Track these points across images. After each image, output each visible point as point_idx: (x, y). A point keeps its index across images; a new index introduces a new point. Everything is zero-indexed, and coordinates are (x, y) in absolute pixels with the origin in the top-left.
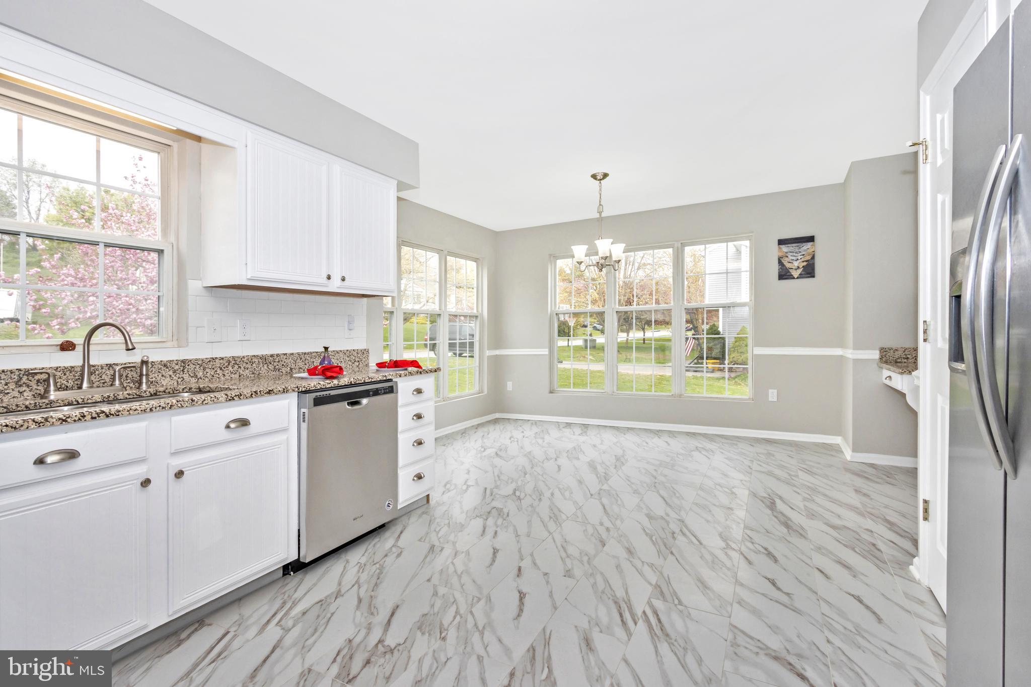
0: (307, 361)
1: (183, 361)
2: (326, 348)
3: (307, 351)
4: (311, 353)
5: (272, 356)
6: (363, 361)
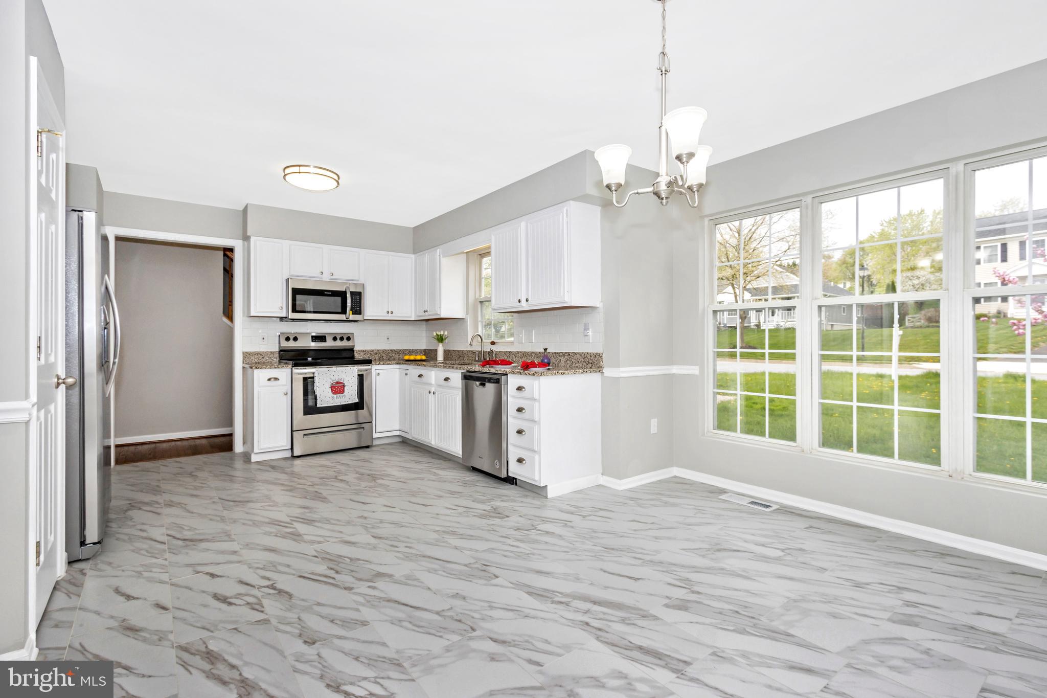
0: (557, 359)
1: (510, 352)
2: (545, 350)
3: (557, 352)
4: (559, 353)
5: (540, 353)
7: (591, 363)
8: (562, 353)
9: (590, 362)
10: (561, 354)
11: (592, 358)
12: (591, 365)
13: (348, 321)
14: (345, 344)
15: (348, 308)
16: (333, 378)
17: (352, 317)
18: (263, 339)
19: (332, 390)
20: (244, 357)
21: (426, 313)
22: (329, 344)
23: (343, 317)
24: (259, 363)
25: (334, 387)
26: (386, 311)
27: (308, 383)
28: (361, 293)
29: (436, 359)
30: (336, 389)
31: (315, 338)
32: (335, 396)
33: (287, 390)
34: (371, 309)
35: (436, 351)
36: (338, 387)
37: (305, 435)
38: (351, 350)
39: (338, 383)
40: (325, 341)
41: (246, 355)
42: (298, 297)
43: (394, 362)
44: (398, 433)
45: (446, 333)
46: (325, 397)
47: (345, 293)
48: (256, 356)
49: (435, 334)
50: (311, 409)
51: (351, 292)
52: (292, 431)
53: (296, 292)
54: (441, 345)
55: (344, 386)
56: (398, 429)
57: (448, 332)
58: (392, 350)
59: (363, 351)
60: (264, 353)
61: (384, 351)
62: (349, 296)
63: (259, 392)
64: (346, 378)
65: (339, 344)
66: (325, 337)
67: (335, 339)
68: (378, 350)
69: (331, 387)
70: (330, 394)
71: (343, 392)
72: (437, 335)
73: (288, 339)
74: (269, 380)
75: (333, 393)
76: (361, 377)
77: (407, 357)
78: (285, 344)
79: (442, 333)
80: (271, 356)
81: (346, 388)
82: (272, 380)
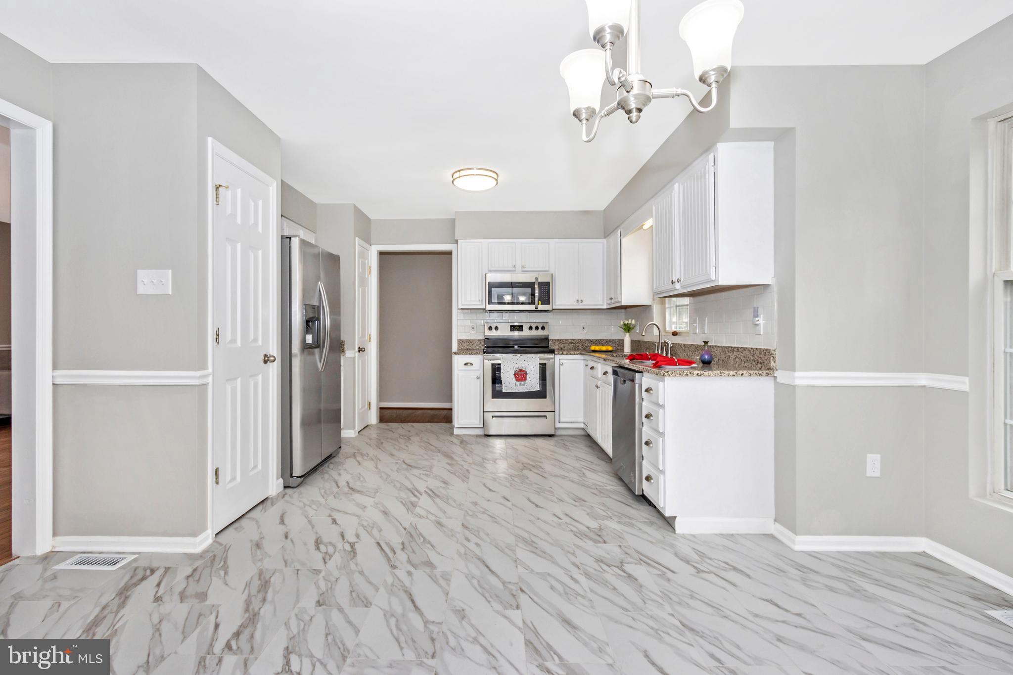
2: (705, 342)
4: (728, 347)
6: (765, 364)
7: (761, 363)
8: (732, 347)
9: (760, 360)
10: (730, 349)
11: (761, 356)
12: (760, 365)
13: (536, 311)
14: (540, 333)
15: (537, 299)
16: (517, 366)
17: (541, 307)
18: (473, 328)
19: (516, 377)
20: (459, 344)
21: (612, 301)
22: (526, 333)
23: (532, 307)
24: (469, 349)
25: (518, 374)
26: (575, 300)
27: (496, 369)
28: (549, 283)
29: (622, 350)
30: (519, 376)
31: (513, 328)
32: (518, 383)
33: (480, 375)
34: (561, 298)
35: (623, 341)
36: (521, 375)
37: (493, 417)
38: (546, 339)
39: (521, 370)
40: (522, 331)
41: (460, 342)
42: (493, 289)
43: (578, 352)
44: (582, 426)
45: (633, 322)
46: (509, 383)
47: (534, 283)
48: (467, 343)
49: (622, 323)
50: (497, 394)
51: (539, 283)
52: (484, 412)
53: (492, 286)
54: (627, 335)
55: (526, 374)
56: (582, 421)
57: (635, 321)
58: (587, 340)
59: (559, 340)
60: (473, 340)
61: (580, 341)
62: (536, 286)
63: (458, 375)
64: (528, 366)
65: (534, 333)
66: (522, 326)
67: (531, 328)
68: (573, 340)
69: (515, 375)
70: (514, 381)
71: (525, 379)
72: (624, 324)
73: (490, 328)
74: (466, 364)
75: (517, 380)
76: (543, 367)
77: (593, 348)
78: (488, 333)
79: (630, 322)
80: (478, 344)
81: (527, 375)
82: (469, 364)
